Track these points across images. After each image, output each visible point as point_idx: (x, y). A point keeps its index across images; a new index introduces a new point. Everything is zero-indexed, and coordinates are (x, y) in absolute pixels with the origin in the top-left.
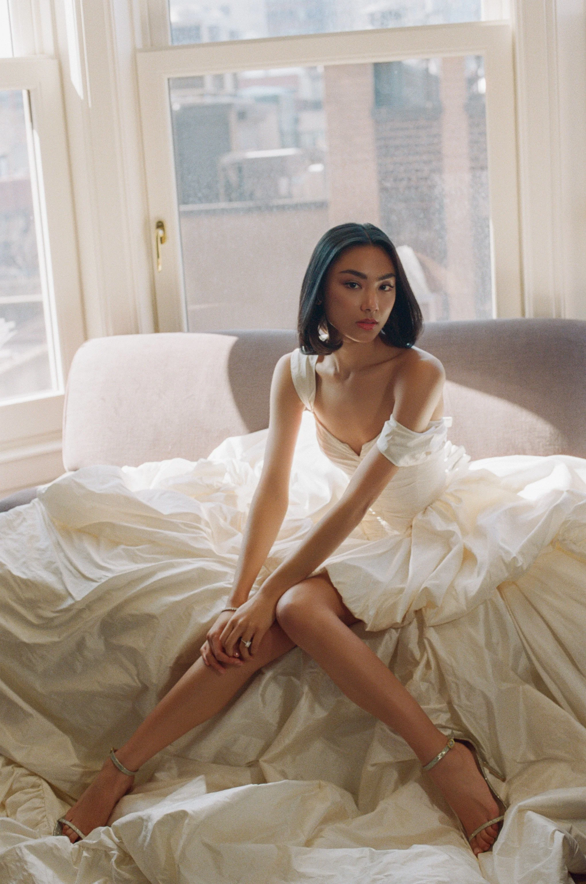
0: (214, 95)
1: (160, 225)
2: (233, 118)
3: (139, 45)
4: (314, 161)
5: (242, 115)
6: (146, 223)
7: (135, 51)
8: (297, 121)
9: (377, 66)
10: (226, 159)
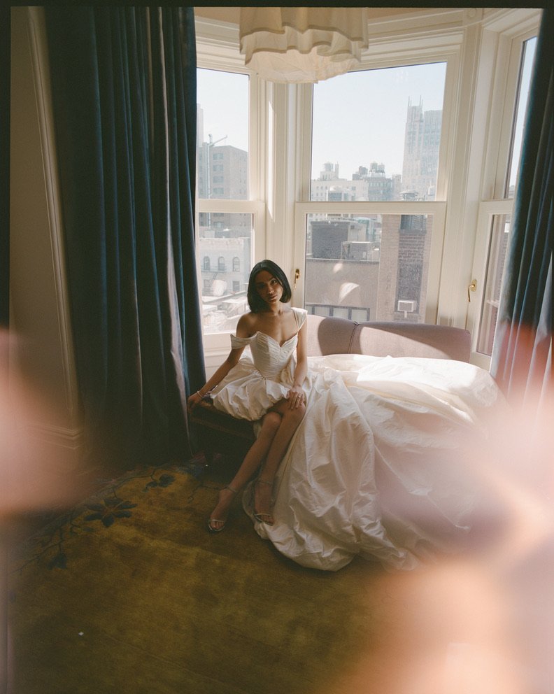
0: (344, 219)
1: (298, 271)
2: (350, 227)
3: (297, 200)
4: (376, 247)
5: (353, 227)
6: (292, 270)
7: (295, 202)
8: (375, 231)
9: (403, 216)
10: (344, 243)
